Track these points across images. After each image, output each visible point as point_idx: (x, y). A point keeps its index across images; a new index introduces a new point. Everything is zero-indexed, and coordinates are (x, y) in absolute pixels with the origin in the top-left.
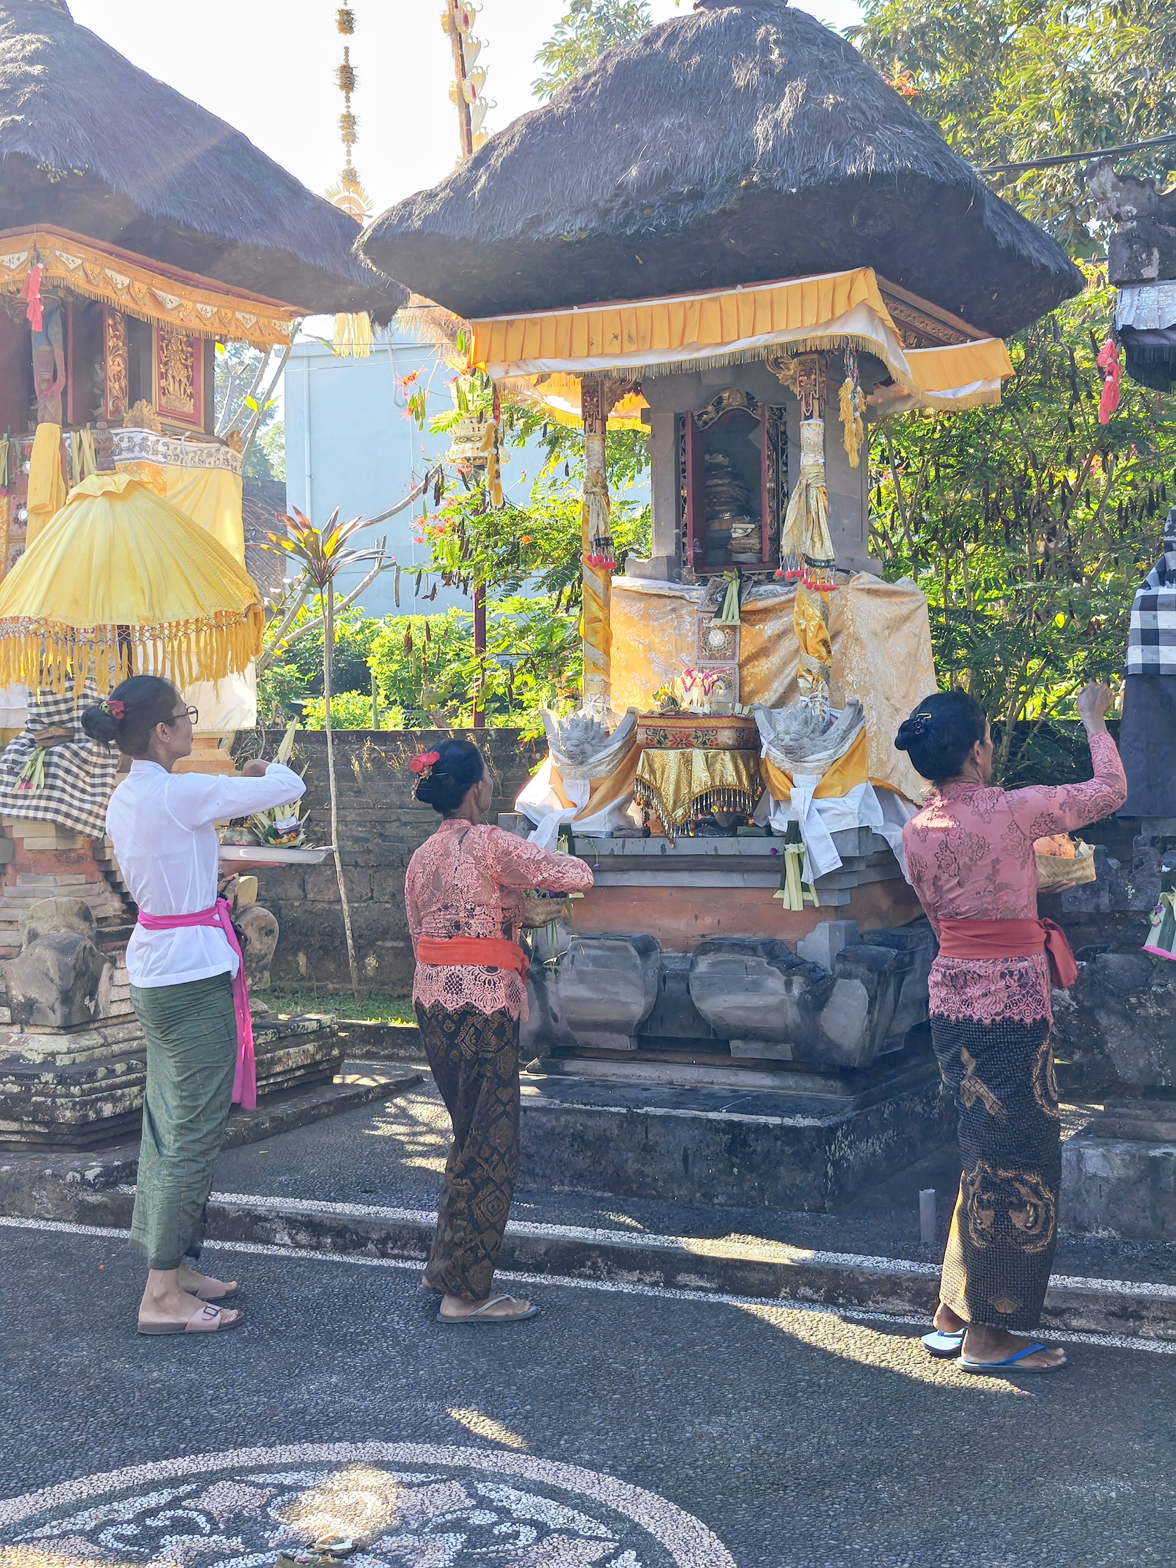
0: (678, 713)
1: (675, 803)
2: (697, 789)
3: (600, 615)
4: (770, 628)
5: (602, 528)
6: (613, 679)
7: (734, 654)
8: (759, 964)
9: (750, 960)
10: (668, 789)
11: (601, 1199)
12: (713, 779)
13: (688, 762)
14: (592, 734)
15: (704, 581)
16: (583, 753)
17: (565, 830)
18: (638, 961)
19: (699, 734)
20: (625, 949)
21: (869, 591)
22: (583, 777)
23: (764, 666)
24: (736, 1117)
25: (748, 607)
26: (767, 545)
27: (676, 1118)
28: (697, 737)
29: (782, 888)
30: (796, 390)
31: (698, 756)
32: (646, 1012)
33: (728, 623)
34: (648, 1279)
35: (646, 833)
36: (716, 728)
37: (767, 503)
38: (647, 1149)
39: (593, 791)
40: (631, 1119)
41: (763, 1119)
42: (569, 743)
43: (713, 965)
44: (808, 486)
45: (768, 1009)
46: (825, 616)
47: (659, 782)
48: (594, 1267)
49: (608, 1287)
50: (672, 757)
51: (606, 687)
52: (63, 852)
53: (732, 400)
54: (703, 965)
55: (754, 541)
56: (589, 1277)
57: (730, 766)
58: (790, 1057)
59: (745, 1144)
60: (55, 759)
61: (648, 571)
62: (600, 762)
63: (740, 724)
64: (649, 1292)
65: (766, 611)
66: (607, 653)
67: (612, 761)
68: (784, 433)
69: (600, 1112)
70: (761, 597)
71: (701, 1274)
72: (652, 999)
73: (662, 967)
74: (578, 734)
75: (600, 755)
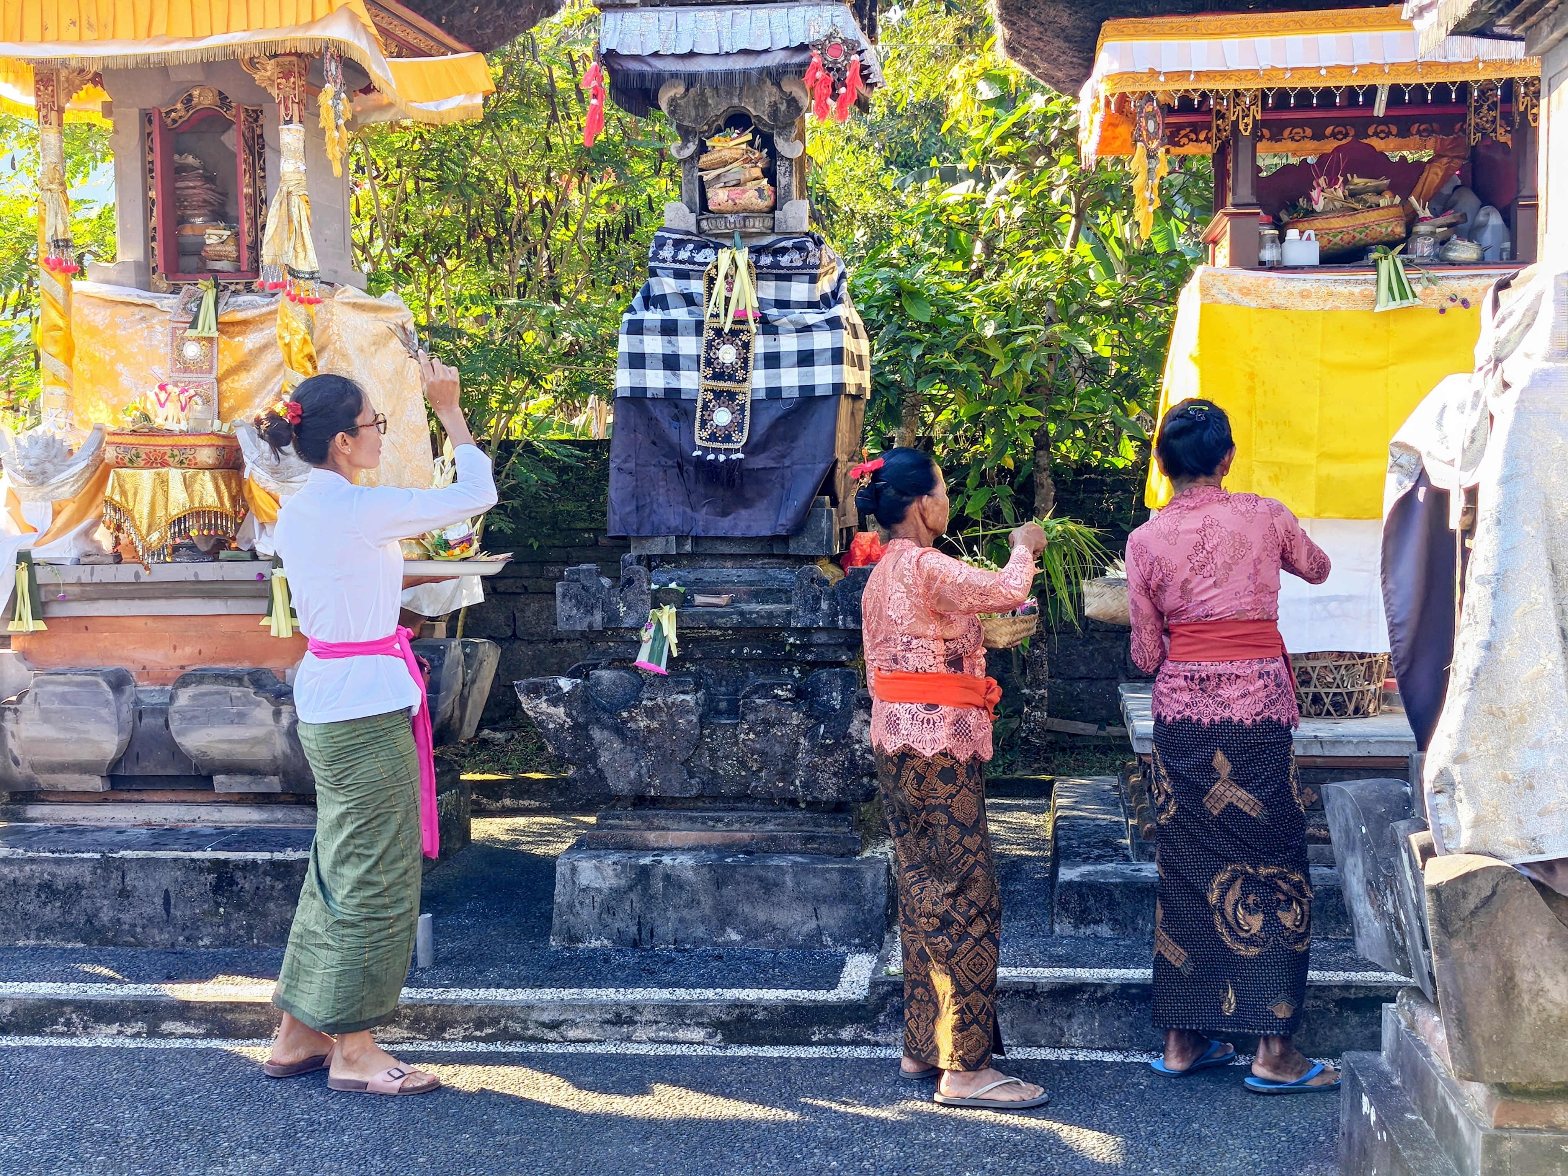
0: (151, 429)
1: (150, 526)
2: (175, 511)
3: (61, 323)
4: (250, 341)
5: (61, 229)
6: (75, 393)
7: (211, 368)
8: (245, 695)
9: (235, 691)
10: (141, 511)
11: (73, 950)
12: (192, 501)
13: (163, 482)
14: (54, 452)
15: (175, 290)
16: (44, 473)
17: (23, 557)
18: (111, 696)
19: (176, 452)
20: (97, 684)
21: (355, 306)
22: (43, 498)
23: (244, 381)
24: (222, 855)
25: (226, 319)
26: (246, 254)
27: (157, 860)
28: (173, 456)
29: (269, 614)
30: (274, 92)
31: (175, 475)
32: (119, 750)
33: (204, 334)
34: (129, 1031)
35: (118, 559)
36: (194, 447)
37: (245, 210)
38: (124, 893)
39: (56, 514)
40: (106, 865)
41: (250, 855)
42: (27, 462)
43: (194, 697)
44: (289, 193)
45: (256, 741)
46: (310, 330)
47: (131, 504)
48: (68, 1023)
49: (84, 1042)
50: (146, 477)
51: (68, 402)
53: (204, 99)
54: (184, 697)
55: (230, 249)
56: (63, 1035)
57: (210, 486)
58: (278, 790)
59: (232, 882)
61: (113, 276)
62: (63, 483)
63: (221, 442)
64: (130, 1044)
65: (245, 323)
66: (69, 363)
67: (76, 481)
68: (261, 136)
69: (70, 860)
70: (240, 308)
71: (187, 1021)
72: (126, 737)
73: (137, 702)
74: (37, 452)
75: (63, 476)
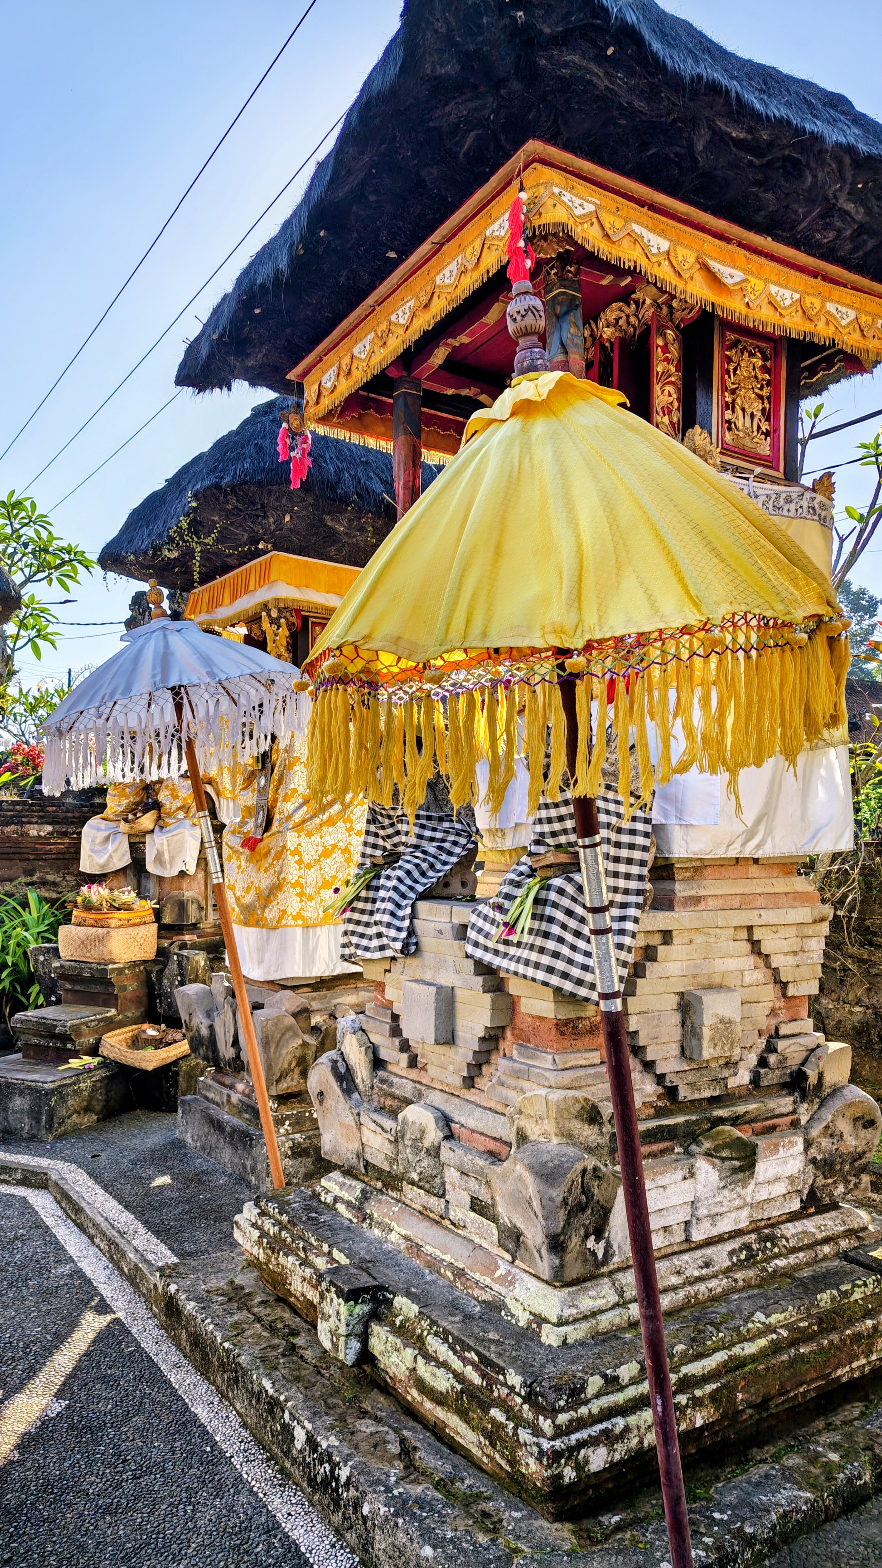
52: (567, 1022)
60: (553, 896)
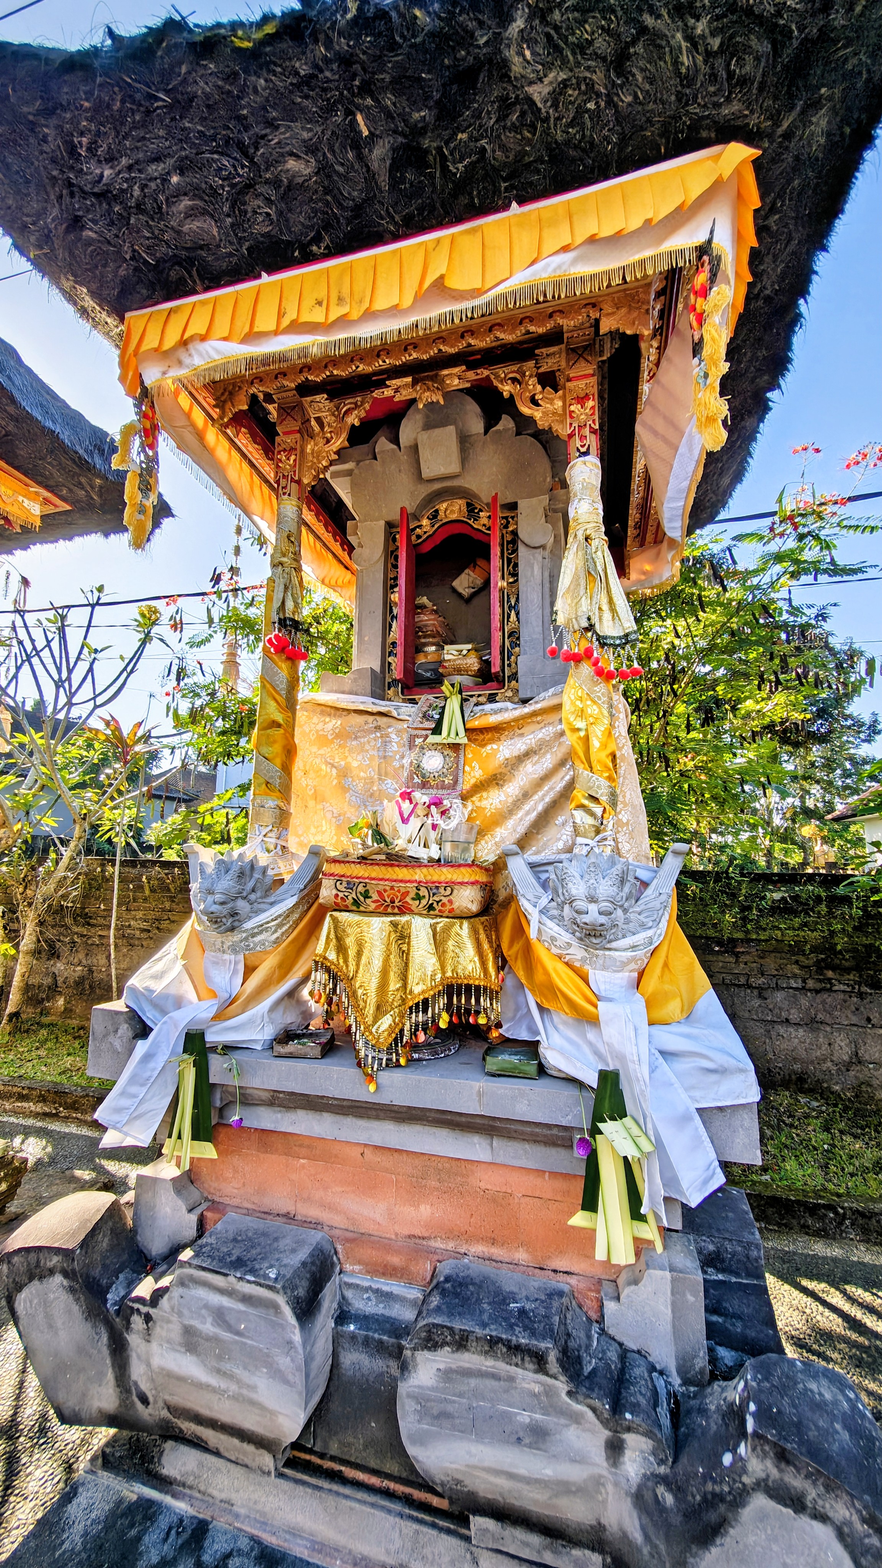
0: (389, 856)
1: (378, 1007)
3: (279, 718)
4: (505, 749)
6: (294, 808)
8: (549, 1392)
9: (529, 1380)
10: (367, 981)
12: (443, 968)
13: (403, 936)
14: (251, 885)
15: (412, 700)
16: (234, 914)
17: (194, 1039)
18: (294, 1328)
19: (423, 892)
22: (234, 950)
23: (495, 798)
28: (418, 898)
29: (592, 1208)
31: (420, 927)
33: (450, 741)
36: (451, 885)
39: (249, 970)
42: (210, 899)
43: (447, 1375)
44: (587, 537)
46: (613, 720)
47: (352, 967)
50: (376, 928)
51: (282, 818)
53: (451, 512)
54: (427, 1374)
55: (471, 661)
57: (468, 944)
61: (347, 686)
62: (263, 928)
63: (485, 878)
65: (497, 729)
66: (287, 769)
67: (280, 926)
68: (512, 539)
70: (492, 714)
74: (226, 883)
75: (262, 917)
